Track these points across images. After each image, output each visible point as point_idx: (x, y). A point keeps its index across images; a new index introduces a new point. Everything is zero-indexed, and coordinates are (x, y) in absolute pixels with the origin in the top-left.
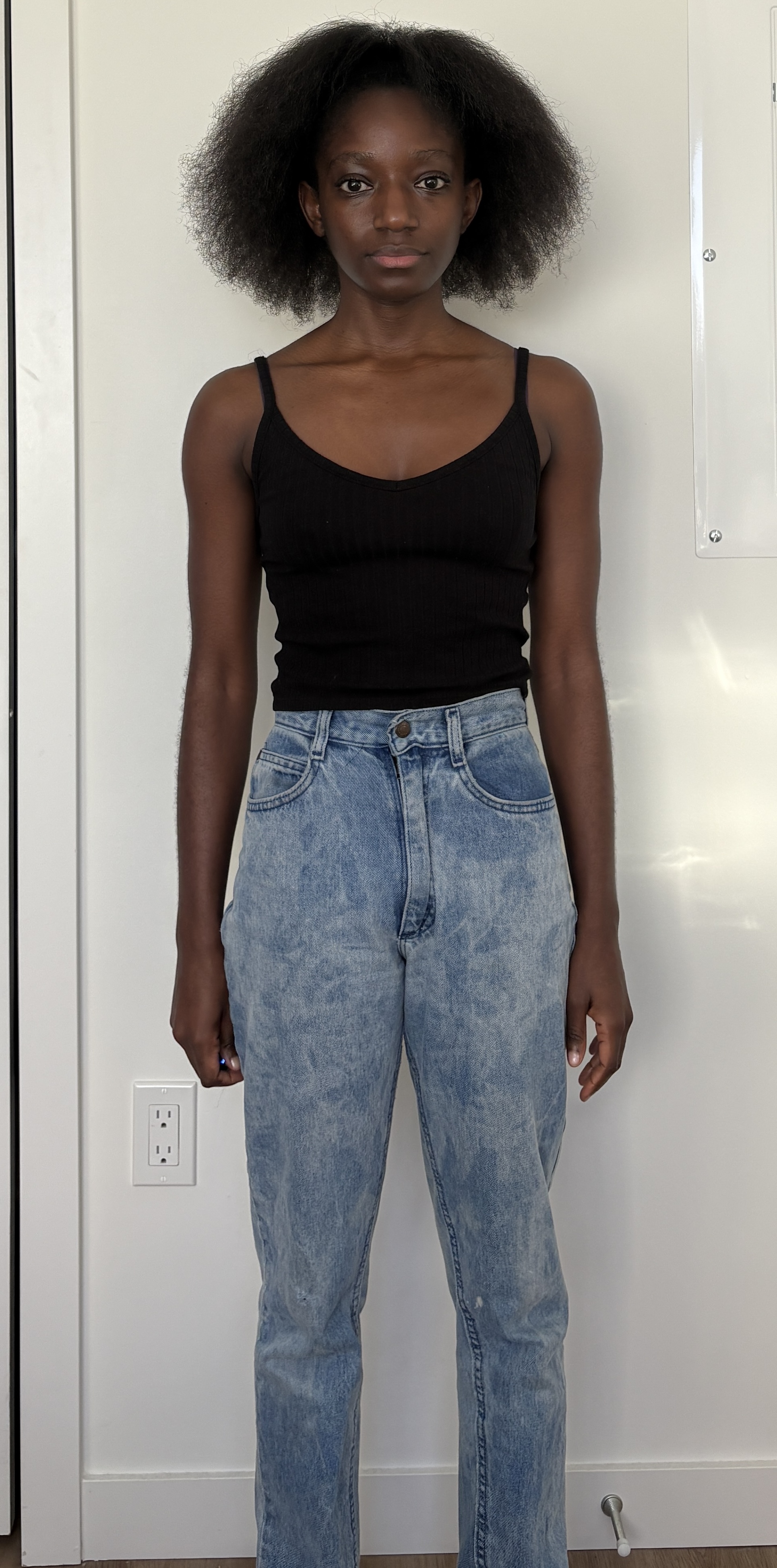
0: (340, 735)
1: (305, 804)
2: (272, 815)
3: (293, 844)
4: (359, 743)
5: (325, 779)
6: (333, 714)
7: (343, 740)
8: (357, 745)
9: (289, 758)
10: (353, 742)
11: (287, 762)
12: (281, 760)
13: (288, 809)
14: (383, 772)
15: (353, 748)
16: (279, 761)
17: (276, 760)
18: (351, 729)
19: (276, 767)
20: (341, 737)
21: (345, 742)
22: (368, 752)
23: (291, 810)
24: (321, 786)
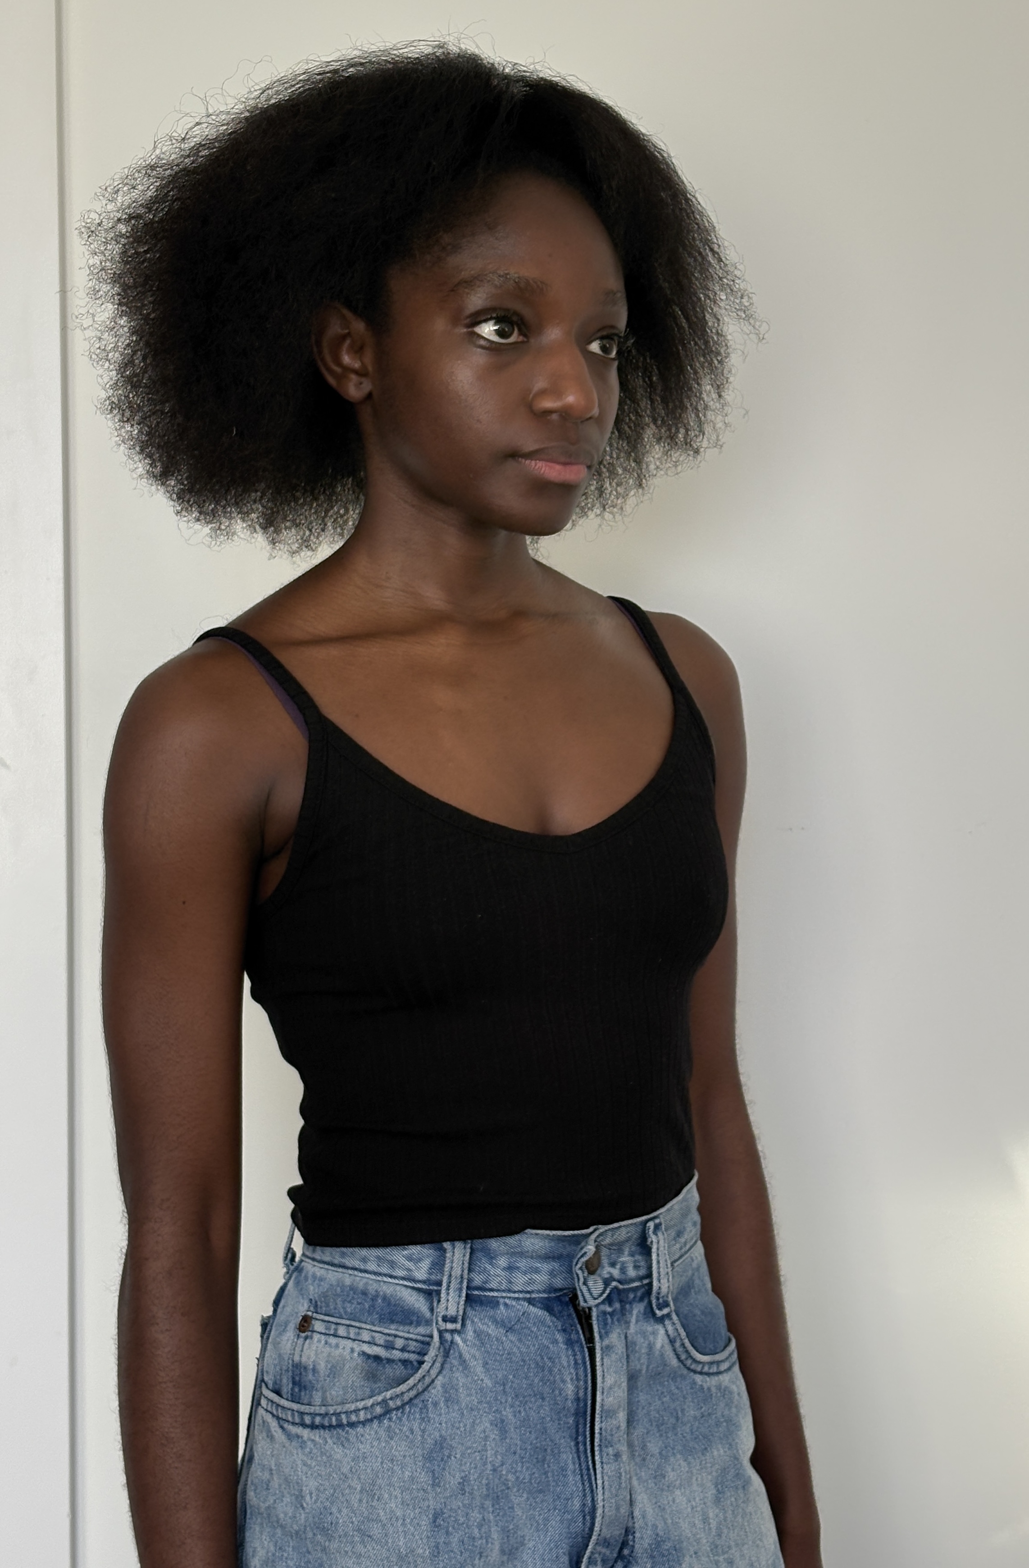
0: (485, 1282)
1: (430, 1405)
2: (368, 1432)
3: (412, 1479)
4: (521, 1292)
5: (463, 1362)
6: (471, 1248)
7: (492, 1290)
8: (516, 1295)
9: (393, 1332)
10: (509, 1291)
11: (391, 1338)
12: (376, 1335)
13: (400, 1419)
14: (560, 1337)
15: (507, 1301)
16: (373, 1337)
17: (366, 1336)
18: (504, 1269)
19: (366, 1348)
20: (488, 1286)
21: (495, 1294)
22: (534, 1305)
23: (404, 1419)
24: (457, 1374)
